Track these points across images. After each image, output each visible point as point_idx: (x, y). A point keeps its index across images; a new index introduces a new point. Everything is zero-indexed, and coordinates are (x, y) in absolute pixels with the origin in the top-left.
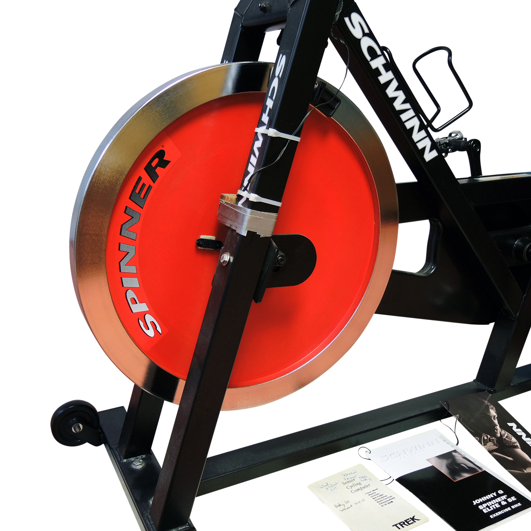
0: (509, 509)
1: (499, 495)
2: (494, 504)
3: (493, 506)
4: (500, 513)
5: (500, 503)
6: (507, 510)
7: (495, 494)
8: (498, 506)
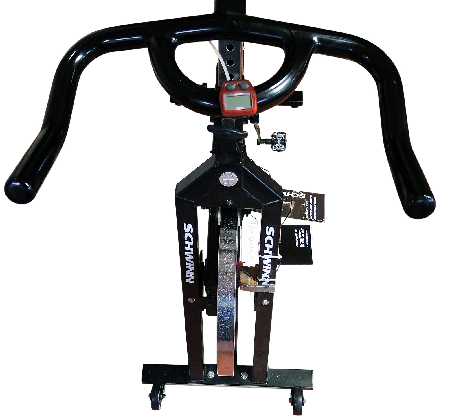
0: (307, 236)
1: (298, 233)
2: (302, 240)
3: (303, 241)
4: (307, 242)
5: (302, 237)
6: (307, 238)
7: (296, 234)
8: (303, 239)
